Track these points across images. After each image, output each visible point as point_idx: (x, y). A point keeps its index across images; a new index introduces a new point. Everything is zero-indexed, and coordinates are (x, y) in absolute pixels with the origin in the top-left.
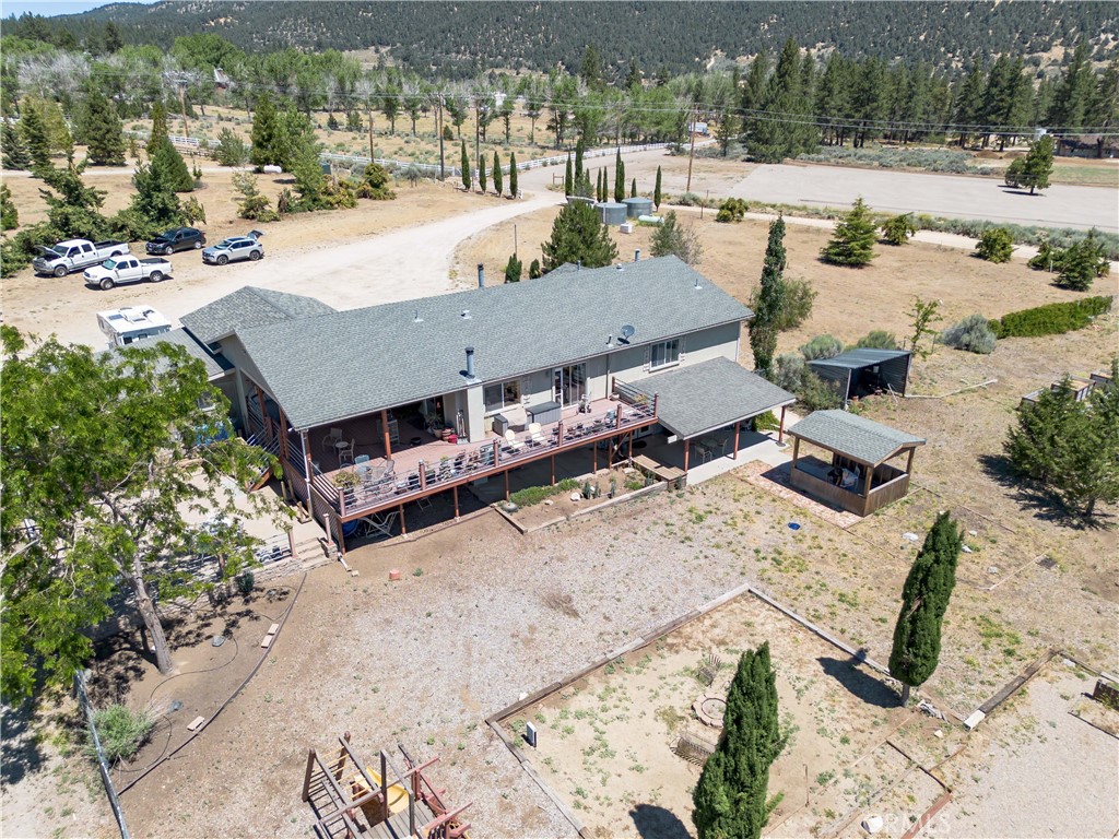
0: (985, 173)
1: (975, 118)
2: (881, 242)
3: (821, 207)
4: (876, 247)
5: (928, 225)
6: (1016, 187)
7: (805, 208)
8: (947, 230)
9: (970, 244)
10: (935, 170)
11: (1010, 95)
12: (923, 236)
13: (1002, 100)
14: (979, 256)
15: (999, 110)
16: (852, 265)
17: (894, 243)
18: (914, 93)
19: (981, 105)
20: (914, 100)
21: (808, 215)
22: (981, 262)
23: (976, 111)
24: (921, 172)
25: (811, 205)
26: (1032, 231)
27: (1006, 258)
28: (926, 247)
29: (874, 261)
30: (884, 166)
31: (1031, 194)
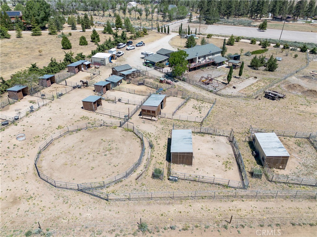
0: (255, 26)
1: (254, 11)
2: (236, 41)
3: (224, 35)
4: (235, 42)
5: (243, 38)
6: (260, 30)
7: (221, 35)
8: (246, 39)
9: (250, 41)
10: (245, 26)
11: (262, 6)
12: (242, 40)
13: (260, 7)
14: (251, 43)
15: (260, 9)
16: (231, 45)
17: (237, 41)
18: (240, 5)
19: (256, 8)
20: (240, 6)
21: (222, 37)
22: (251, 44)
23: (255, 10)
24: (242, 26)
25: (222, 35)
26: (260, 39)
27: (255, 44)
28: (243, 42)
29: (234, 44)
30: (234, 25)
31: (263, 31)
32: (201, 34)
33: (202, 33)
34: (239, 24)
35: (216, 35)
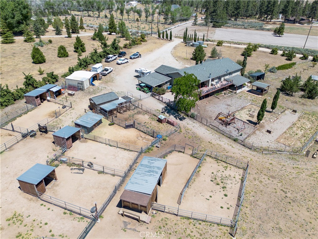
0: (268, 30)
3: (236, 42)
4: (252, 52)
5: (260, 46)
6: (276, 34)
8: (264, 47)
9: (270, 51)
10: (257, 29)
11: (273, 7)
12: (260, 49)
14: (271, 53)
15: (270, 10)
16: (248, 56)
17: (255, 51)
18: (249, 5)
22: (271, 55)
25: (234, 41)
26: (281, 47)
27: (276, 54)
28: (261, 51)
29: (252, 55)
30: (245, 28)
31: (280, 36)
32: (210, 41)
33: (210, 39)
34: (249, 27)
35: (226, 42)
